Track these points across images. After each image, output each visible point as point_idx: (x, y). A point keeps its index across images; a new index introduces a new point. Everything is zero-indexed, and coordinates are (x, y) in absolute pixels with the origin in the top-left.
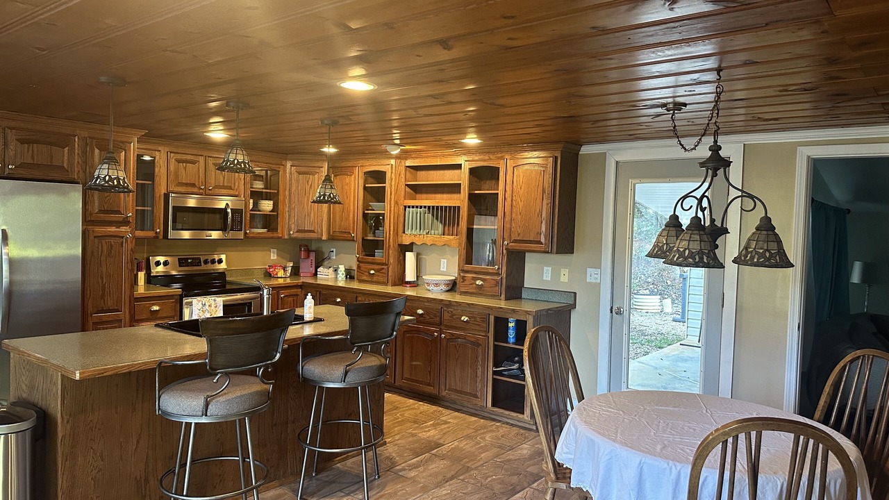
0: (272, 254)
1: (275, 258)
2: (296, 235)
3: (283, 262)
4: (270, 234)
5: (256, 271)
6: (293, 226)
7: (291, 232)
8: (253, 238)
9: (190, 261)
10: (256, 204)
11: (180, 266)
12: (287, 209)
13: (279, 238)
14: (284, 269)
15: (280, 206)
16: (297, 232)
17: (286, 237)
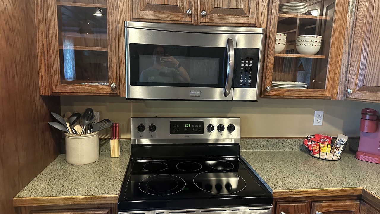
0: (315, 119)
1: (321, 124)
2: (359, 95)
3: (333, 131)
4: (311, 93)
5: (287, 142)
6: (353, 79)
7: (350, 91)
8: (278, 98)
9: (186, 126)
10: (292, 42)
11: (172, 133)
12: (345, 49)
13: (326, 98)
14: (332, 142)
15: (333, 45)
16: (362, 89)
17: (339, 97)
